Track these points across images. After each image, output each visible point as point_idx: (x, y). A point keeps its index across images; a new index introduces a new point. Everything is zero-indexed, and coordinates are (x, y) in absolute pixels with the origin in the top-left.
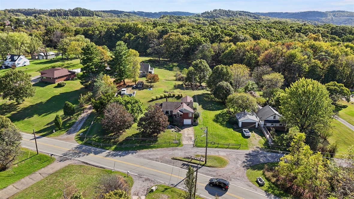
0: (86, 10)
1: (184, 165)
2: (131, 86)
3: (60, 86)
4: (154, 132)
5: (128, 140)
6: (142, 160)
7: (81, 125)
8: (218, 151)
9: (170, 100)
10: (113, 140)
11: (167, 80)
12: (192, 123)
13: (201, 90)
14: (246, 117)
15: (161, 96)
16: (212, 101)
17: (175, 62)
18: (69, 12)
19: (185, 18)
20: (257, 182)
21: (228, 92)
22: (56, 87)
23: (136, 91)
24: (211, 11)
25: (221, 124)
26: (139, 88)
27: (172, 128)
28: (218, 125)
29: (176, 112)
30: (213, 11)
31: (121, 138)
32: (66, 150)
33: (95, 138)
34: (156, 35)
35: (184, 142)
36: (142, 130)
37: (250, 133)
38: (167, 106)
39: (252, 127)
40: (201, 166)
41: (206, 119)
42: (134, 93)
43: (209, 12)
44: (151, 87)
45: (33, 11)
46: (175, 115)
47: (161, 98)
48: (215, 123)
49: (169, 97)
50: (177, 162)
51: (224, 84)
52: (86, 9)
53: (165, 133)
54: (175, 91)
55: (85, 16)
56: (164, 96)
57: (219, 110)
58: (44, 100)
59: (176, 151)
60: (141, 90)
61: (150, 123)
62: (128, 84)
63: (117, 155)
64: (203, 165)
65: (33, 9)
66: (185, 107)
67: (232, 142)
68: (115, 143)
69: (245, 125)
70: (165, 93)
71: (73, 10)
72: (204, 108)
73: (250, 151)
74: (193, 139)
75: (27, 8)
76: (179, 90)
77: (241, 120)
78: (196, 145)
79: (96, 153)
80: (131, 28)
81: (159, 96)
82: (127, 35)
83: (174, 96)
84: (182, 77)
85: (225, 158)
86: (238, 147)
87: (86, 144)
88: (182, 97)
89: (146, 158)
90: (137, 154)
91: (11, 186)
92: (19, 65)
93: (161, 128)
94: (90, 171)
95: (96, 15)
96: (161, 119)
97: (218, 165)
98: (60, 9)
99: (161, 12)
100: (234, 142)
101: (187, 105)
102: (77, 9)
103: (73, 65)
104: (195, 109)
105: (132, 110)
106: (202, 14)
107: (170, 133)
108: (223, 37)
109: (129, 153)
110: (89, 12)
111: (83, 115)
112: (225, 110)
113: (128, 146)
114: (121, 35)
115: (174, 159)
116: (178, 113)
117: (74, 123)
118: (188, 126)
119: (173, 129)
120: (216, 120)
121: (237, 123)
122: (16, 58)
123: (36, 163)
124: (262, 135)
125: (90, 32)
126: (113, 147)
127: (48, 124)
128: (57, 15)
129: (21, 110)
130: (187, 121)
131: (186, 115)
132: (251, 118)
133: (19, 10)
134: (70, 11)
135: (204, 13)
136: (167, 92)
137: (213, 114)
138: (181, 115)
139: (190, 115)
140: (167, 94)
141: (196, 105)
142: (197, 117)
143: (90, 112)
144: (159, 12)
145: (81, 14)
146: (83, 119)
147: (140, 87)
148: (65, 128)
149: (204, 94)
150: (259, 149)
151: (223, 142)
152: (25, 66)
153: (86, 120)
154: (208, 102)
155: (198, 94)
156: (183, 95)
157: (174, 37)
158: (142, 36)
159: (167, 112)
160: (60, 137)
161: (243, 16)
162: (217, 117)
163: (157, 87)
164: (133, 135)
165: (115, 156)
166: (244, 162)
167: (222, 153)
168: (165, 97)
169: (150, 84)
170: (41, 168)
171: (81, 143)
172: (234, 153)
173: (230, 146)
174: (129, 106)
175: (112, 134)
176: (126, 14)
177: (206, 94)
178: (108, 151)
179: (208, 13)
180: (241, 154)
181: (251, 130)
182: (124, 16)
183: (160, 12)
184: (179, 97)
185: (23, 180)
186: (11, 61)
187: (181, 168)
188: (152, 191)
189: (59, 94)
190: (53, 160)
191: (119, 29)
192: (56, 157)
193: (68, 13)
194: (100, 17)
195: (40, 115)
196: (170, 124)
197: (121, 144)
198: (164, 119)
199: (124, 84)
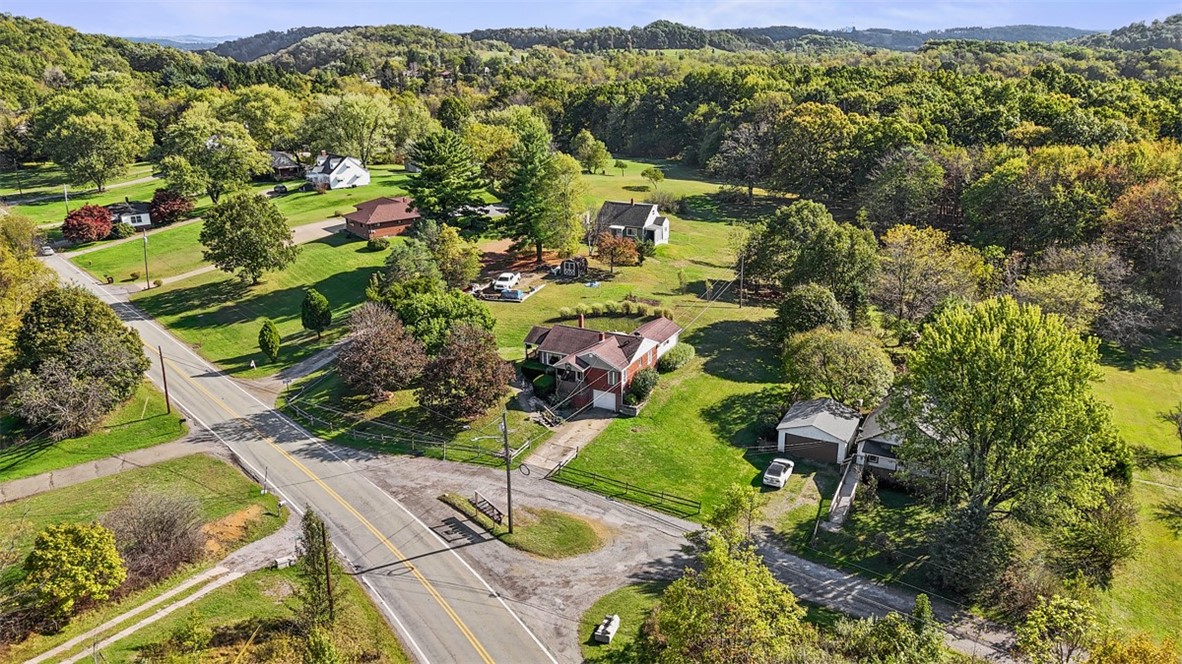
0: (684, 28)
1: (447, 524)
3: (373, 247)
7: (327, 360)
8: (607, 509)
10: (349, 414)
11: (696, 263)
12: (618, 406)
15: (593, 309)
16: (768, 350)
18: (630, 37)
19: (1016, 52)
20: (596, 629)
22: (360, 250)
24: (1155, 23)
25: (722, 430)
27: (537, 409)
28: (702, 430)
29: (566, 361)
30: (1168, 22)
31: (373, 413)
32: (232, 415)
33: (318, 398)
35: (535, 459)
37: (786, 478)
38: (558, 339)
40: (491, 537)
43: (1148, 24)
44: (606, 277)
45: (541, 33)
48: (699, 422)
50: (442, 508)
51: (811, 291)
52: (685, 25)
55: (676, 48)
56: (603, 310)
64: (498, 537)
65: (541, 30)
66: (603, 350)
68: (348, 422)
71: (645, 29)
72: (712, 366)
74: (570, 455)
75: (526, 27)
78: (554, 475)
79: (282, 439)
80: (721, 85)
81: (586, 308)
82: (702, 109)
83: (642, 315)
86: (692, 509)
87: (286, 410)
90: (369, 463)
92: (340, 185)
95: (712, 43)
98: (607, 27)
99: (957, 29)
101: (620, 347)
102: (656, 24)
106: (1115, 33)
108: (1009, 125)
110: (691, 35)
114: (684, 108)
115: (442, 500)
117: (318, 351)
118: (604, 413)
119: (534, 415)
122: (335, 165)
123: (146, 434)
125: (601, 98)
128: (596, 44)
129: (247, 300)
130: (604, 399)
131: (598, 376)
133: (506, 31)
134: (634, 32)
135: (1122, 32)
136: (632, 300)
137: (722, 391)
138: (579, 375)
139: (612, 380)
144: (947, 30)
145: (664, 42)
147: (570, 274)
148: (289, 360)
149: (767, 321)
152: (354, 186)
154: (747, 351)
155: (746, 317)
156: (671, 312)
157: (808, 118)
158: (738, 114)
159: (554, 360)
160: (254, 382)
162: (732, 402)
163: (622, 280)
166: (656, 563)
167: (614, 517)
170: (139, 448)
171: (281, 405)
172: (655, 526)
173: (666, 503)
176: (815, 39)
178: (311, 440)
179: (1141, 29)
182: (806, 47)
183: (953, 30)
186: (324, 171)
187: (432, 529)
190: (183, 432)
191: (684, 88)
192: (193, 429)
193: (627, 40)
194: (724, 49)
199: (536, 262)
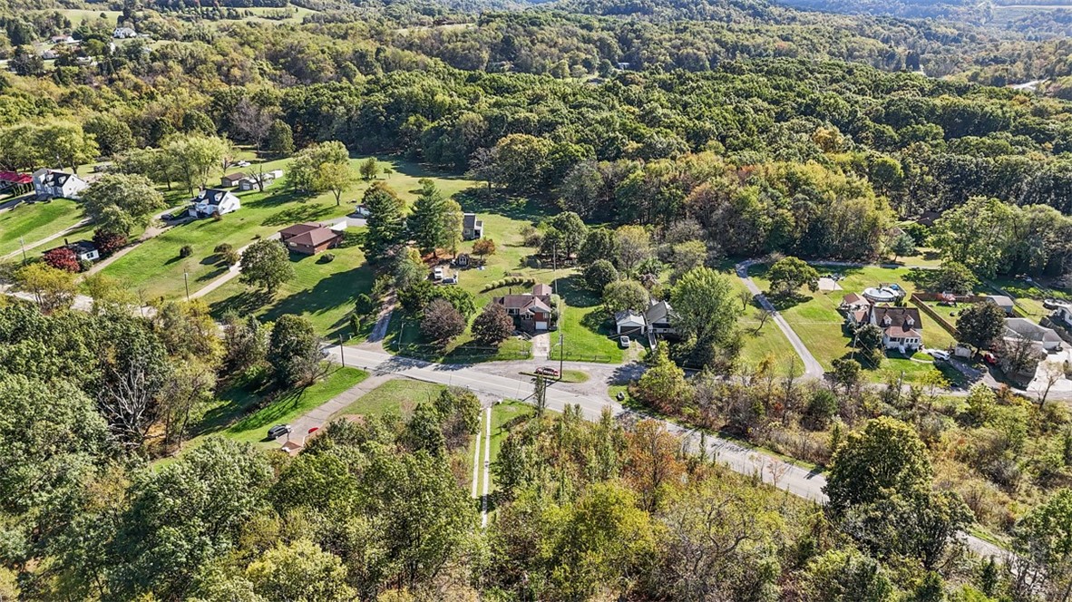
1: (534, 380)
2: (447, 261)
3: (325, 260)
4: (493, 340)
5: (458, 350)
6: (481, 374)
7: (385, 328)
8: (579, 366)
9: (514, 288)
10: (438, 351)
11: (507, 245)
12: (548, 327)
13: (568, 267)
14: (628, 318)
15: (500, 283)
16: (584, 292)
17: (521, 195)
20: (617, 397)
21: (608, 278)
22: (318, 262)
23: (457, 273)
25: (592, 329)
26: (462, 266)
27: (519, 334)
28: (586, 331)
29: (525, 311)
31: (449, 348)
32: (379, 362)
33: (413, 347)
34: (480, 127)
35: (536, 353)
36: (479, 336)
37: (629, 342)
38: (510, 301)
39: (635, 334)
40: (555, 381)
41: (569, 322)
42: (455, 277)
44: (483, 263)
46: (523, 316)
47: (501, 286)
48: (582, 327)
49: (513, 284)
50: (525, 376)
51: (603, 263)
53: (509, 342)
54: (523, 271)
56: (504, 283)
57: (591, 306)
58: (310, 287)
59: (524, 365)
60: (465, 270)
61: (488, 329)
62: (440, 257)
63: (449, 369)
64: (557, 380)
66: (539, 304)
67: (601, 353)
68: (442, 354)
69: (624, 329)
70: (507, 278)
72: (569, 303)
73: (622, 365)
74: (548, 350)
76: (529, 269)
77: (620, 324)
78: (551, 358)
79: (420, 366)
81: (497, 283)
82: (412, 119)
83: (522, 283)
84: (536, 239)
85: (587, 374)
86: (607, 360)
87: (402, 355)
88: (534, 283)
89: (485, 372)
90: (474, 367)
91: (332, 401)
92: (224, 212)
93: (504, 335)
94: (420, 386)
95: (292, 3)
96: (504, 323)
97: (577, 380)
100: (604, 354)
101: (542, 300)
103: (326, 210)
104: (553, 306)
105: (461, 308)
107: (517, 341)
108: (623, 144)
109: (462, 367)
111: (382, 313)
112: (602, 306)
113: (461, 357)
114: (397, 118)
115: (521, 373)
116: (527, 314)
117: (373, 325)
118: (543, 331)
119: (520, 337)
120: (584, 323)
121: (615, 327)
123: (347, 377)
124: (646, 345)
126: (441, 360)
127: (332, 327)
128: (182, 2)
129: (278, 304)
130: (541, 325)
131: (539, 316)
132: (637, 320)
136: (510, 275)
137: (581, 313)
138: (532, 316)
139: (545, 316)
140: (509, 279)
141: (556, 298)
142: (555, 318)
143: (391, 308)
146: (384, 319)
147: (463, 264)
148: (364, 333)
149: (572, 277)
150: (634, 363)
151: (589, 353)
153: (390, 322)
154: (576, 293)
155: (562, 276)
156: (536, 280)
157: (521, 146)
158: (449, 128)
159: (511, 311)
160: (361, 345)
161: (720, 8)
162: (587, 317)
163: (491, 263)
164: (465, 344)
165: (446, 370)
166: (610, 378)
167: (584, 368)
168: (508, 284)
169: (479, 257)
170: (357, 383)
171: (395, 353)
172: (599, 367)
173: (597, 359)
174: (457, 302)
175: (436, 342)
177: (576, 276)
178: (435, 364)
180: (610, 369)
181: (632, 339)
184: (529, 285)
185: (342, 395)
186: (210, 203)
187: (529, 383)
188: (498, 403)
189: (329, 276)
190: (367, 374)
192: (370, 371)
195: (312, 312)
196: (516, 329)
197: (450, 355)
198: (507, 322)
199: (435, 257)
